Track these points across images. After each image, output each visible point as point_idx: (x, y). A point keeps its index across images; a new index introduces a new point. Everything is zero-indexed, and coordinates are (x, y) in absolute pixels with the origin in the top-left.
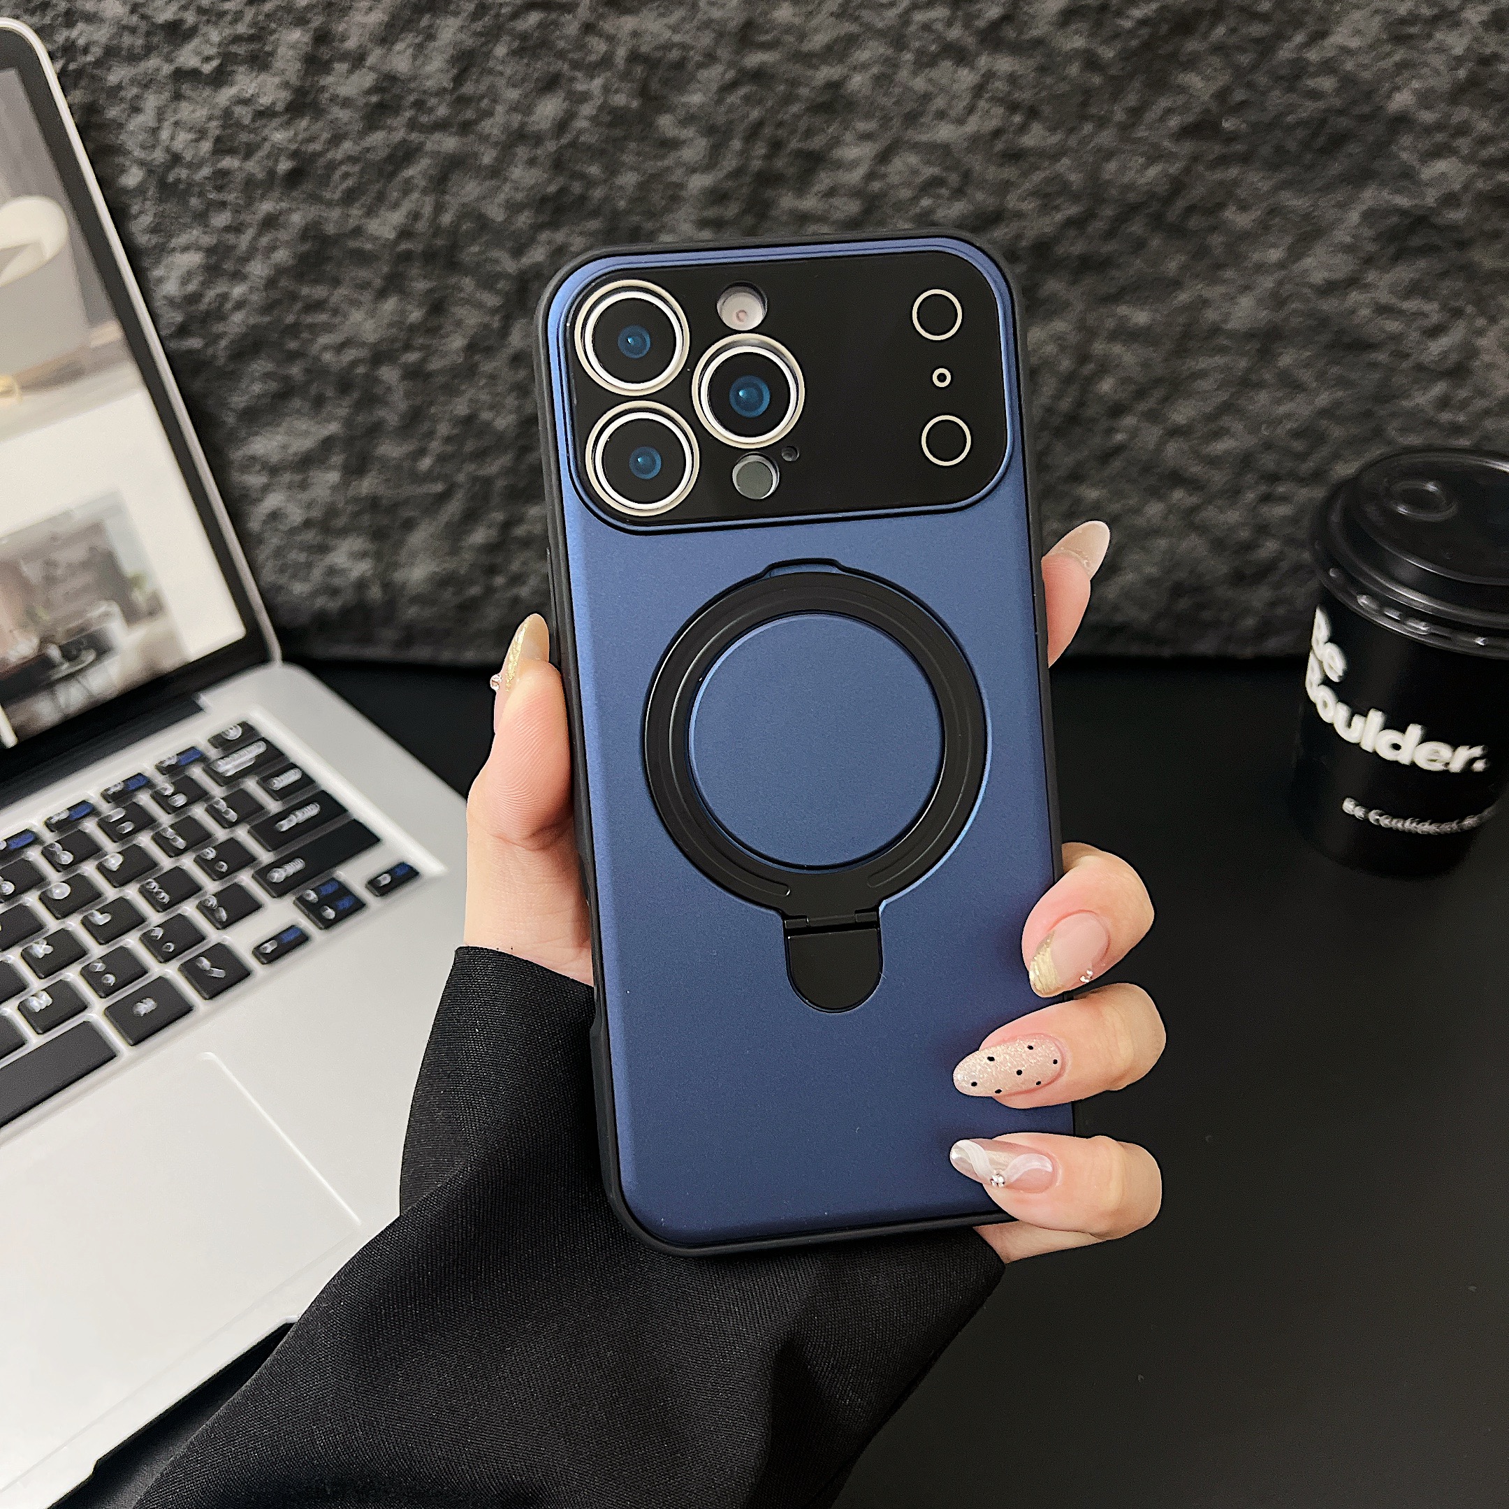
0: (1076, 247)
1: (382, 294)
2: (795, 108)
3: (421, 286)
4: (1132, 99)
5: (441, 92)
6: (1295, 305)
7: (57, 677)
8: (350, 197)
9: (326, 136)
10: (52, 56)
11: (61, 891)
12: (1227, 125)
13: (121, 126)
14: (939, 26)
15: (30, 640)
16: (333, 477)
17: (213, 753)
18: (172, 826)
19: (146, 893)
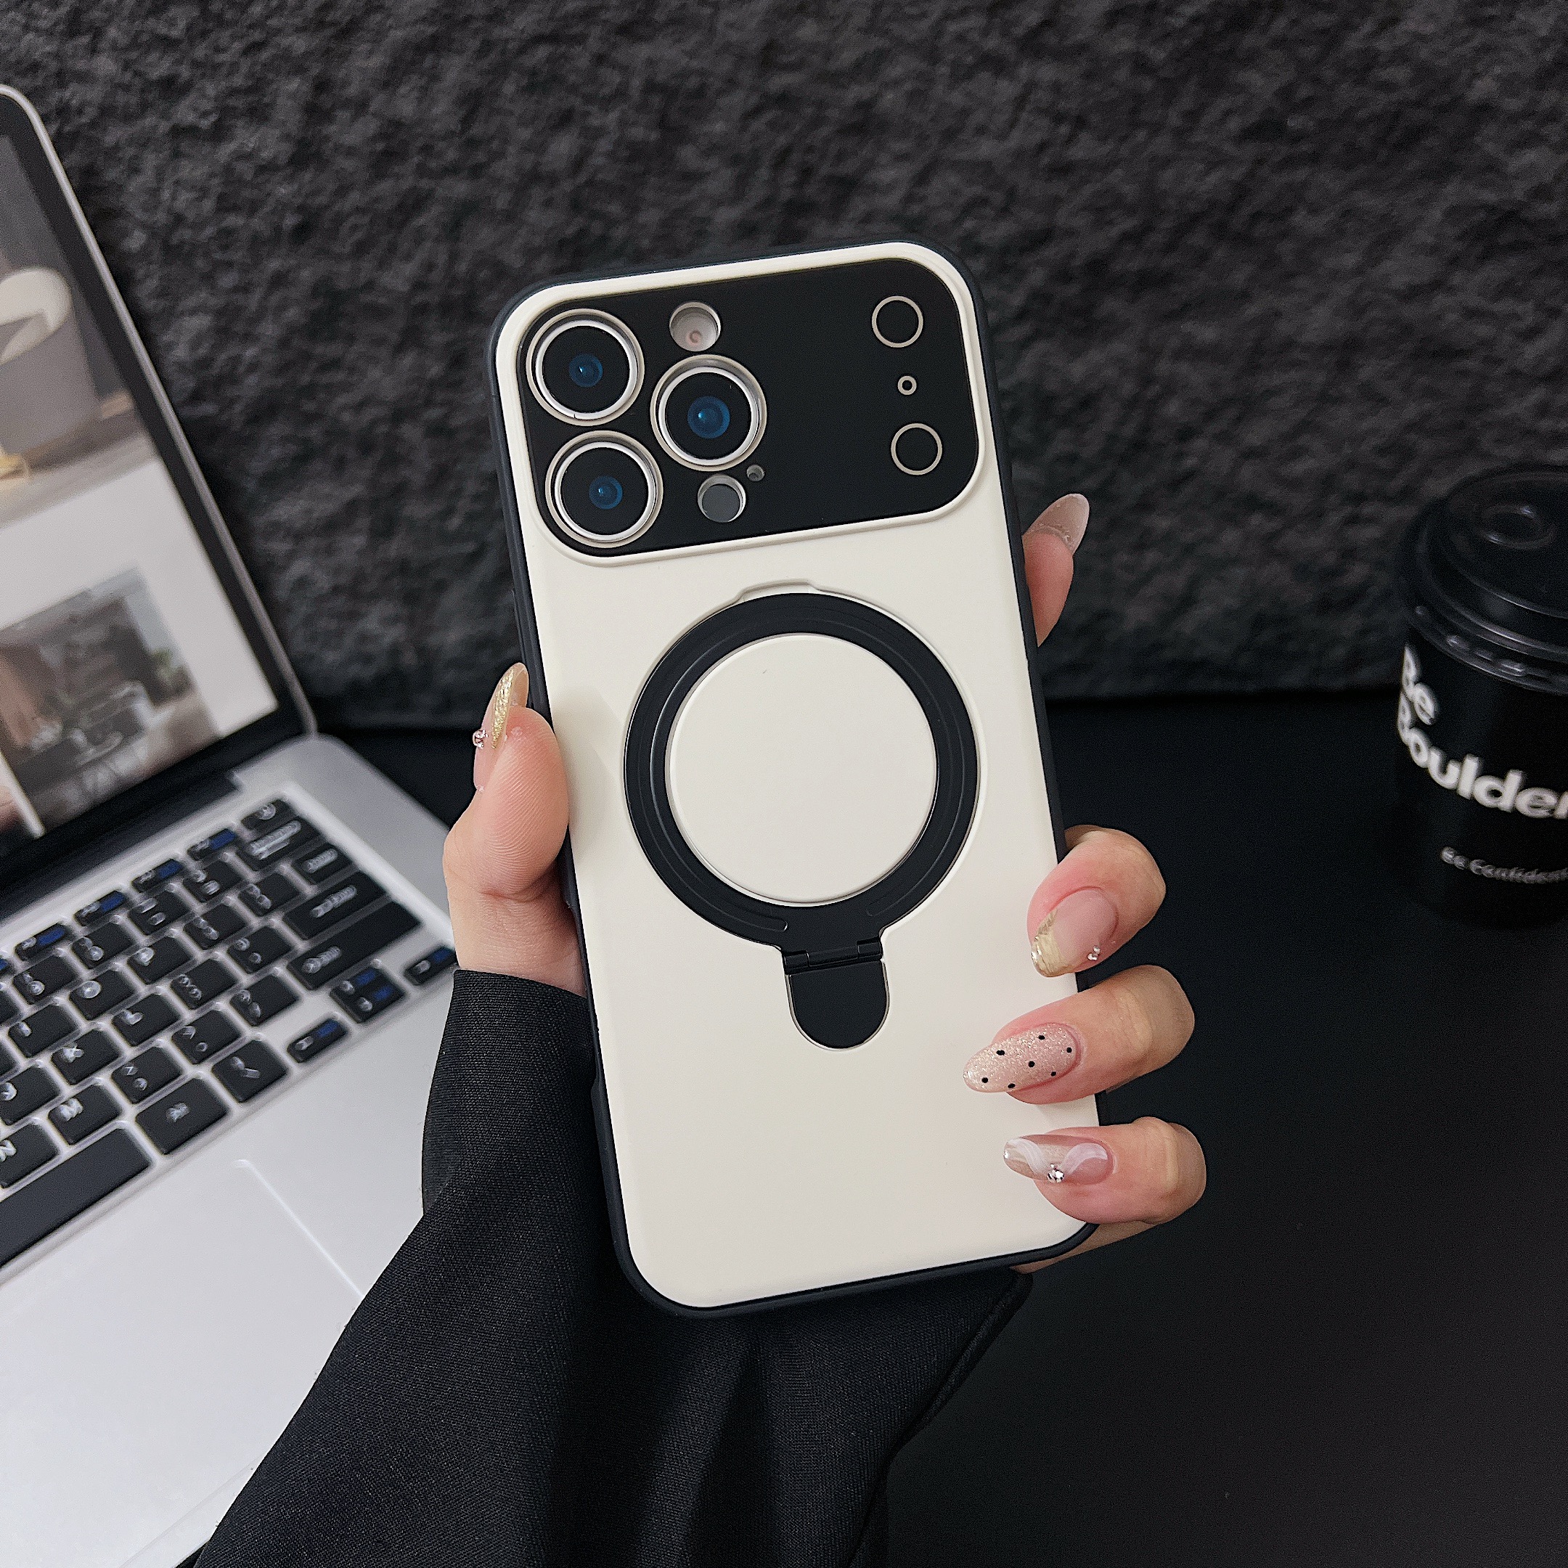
0: (1133, 263)
1: (399, 349)
2: (825, 131)
3: (438, 339)
4: (1186, 102)
5: (449, 135)
6: (1374, 313)
7: (82, 763)
8: (360, 249)
9: (332, 187)
10: (45, 120)
11: (91, 990)
12: (1294, 123)
13: (120, 188)
14: (975, 36)
15: (53, 727)
16: (359, 541)
17: (247, 835)
18: (204, 916)
19: (177, 988)
